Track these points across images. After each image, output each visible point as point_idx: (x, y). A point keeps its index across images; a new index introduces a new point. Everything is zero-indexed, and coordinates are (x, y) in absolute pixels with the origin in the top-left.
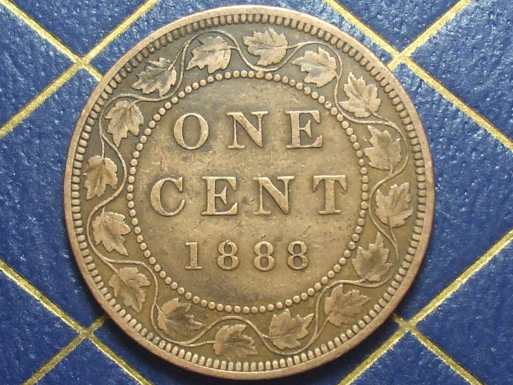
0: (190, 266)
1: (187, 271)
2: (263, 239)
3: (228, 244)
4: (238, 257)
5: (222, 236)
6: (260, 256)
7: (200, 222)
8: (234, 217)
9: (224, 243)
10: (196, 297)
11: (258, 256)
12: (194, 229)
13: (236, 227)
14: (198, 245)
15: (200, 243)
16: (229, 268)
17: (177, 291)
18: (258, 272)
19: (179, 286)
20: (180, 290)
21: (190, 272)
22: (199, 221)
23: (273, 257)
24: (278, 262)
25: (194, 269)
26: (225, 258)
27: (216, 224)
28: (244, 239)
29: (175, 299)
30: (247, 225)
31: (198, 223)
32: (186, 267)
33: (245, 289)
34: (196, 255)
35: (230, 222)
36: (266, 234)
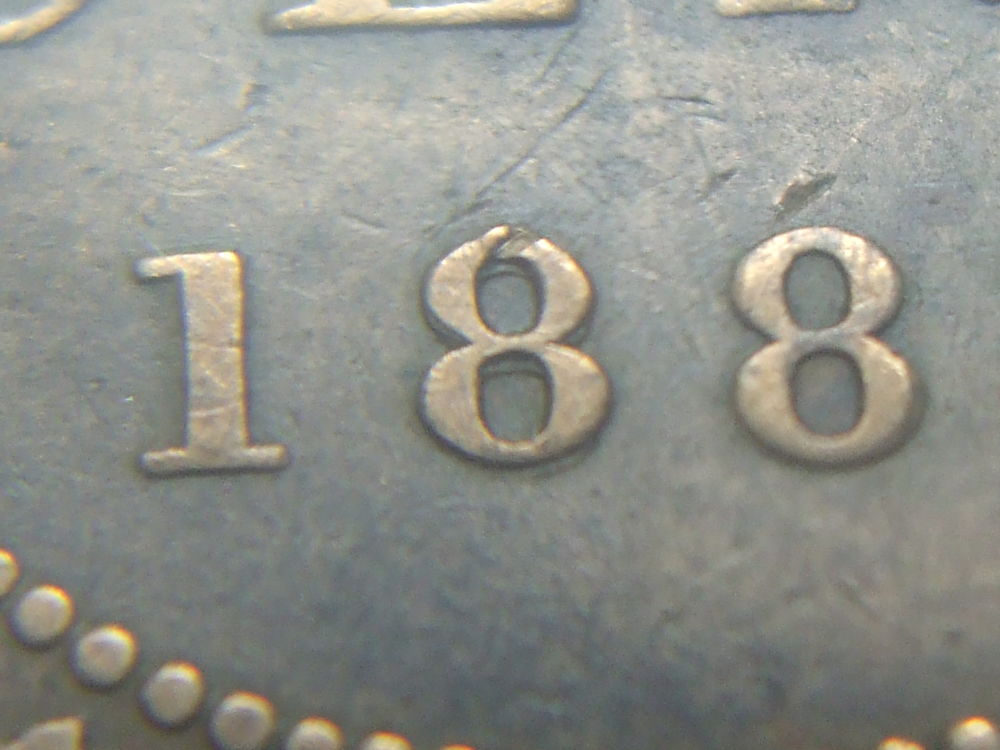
0: (181, 440)
1: (160, 488)
2: (807, 211)
3: (507, 250)
4: (595, 357)
5: (451, 193)
6: (788, 338)
7: (259, 90)
8: (552, 39)
9: (469, 251)
10: (239, 702)
11: (766, 339)
12: (211, 143)
13: (569, 115)
14: (246, 265)
15: (261, 261)
16: (526, 448)
17: (69, 661)
18: (772, 474)
19: (87, 616)
20: (102, 647)
21: (183, 494)
22: (245, 84)
23: (897, 353)
24: (941, 391)
25: (220, 462)
26: (490, 370)
27: (398, 100)
28: (643, 213)
29: (54, 727)
30: (665, 100)
31: (239, 100)
32: (152, 457)
33: (671, 617)
34: (235, 352)
35: (520, 79)
36: (830, 168)
